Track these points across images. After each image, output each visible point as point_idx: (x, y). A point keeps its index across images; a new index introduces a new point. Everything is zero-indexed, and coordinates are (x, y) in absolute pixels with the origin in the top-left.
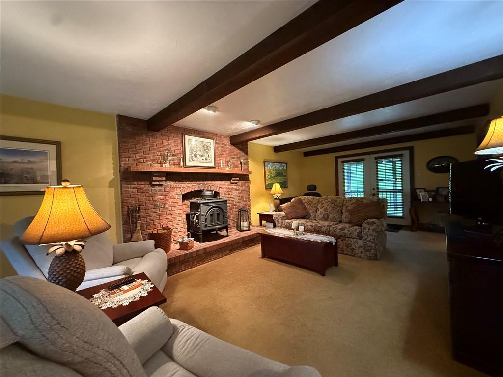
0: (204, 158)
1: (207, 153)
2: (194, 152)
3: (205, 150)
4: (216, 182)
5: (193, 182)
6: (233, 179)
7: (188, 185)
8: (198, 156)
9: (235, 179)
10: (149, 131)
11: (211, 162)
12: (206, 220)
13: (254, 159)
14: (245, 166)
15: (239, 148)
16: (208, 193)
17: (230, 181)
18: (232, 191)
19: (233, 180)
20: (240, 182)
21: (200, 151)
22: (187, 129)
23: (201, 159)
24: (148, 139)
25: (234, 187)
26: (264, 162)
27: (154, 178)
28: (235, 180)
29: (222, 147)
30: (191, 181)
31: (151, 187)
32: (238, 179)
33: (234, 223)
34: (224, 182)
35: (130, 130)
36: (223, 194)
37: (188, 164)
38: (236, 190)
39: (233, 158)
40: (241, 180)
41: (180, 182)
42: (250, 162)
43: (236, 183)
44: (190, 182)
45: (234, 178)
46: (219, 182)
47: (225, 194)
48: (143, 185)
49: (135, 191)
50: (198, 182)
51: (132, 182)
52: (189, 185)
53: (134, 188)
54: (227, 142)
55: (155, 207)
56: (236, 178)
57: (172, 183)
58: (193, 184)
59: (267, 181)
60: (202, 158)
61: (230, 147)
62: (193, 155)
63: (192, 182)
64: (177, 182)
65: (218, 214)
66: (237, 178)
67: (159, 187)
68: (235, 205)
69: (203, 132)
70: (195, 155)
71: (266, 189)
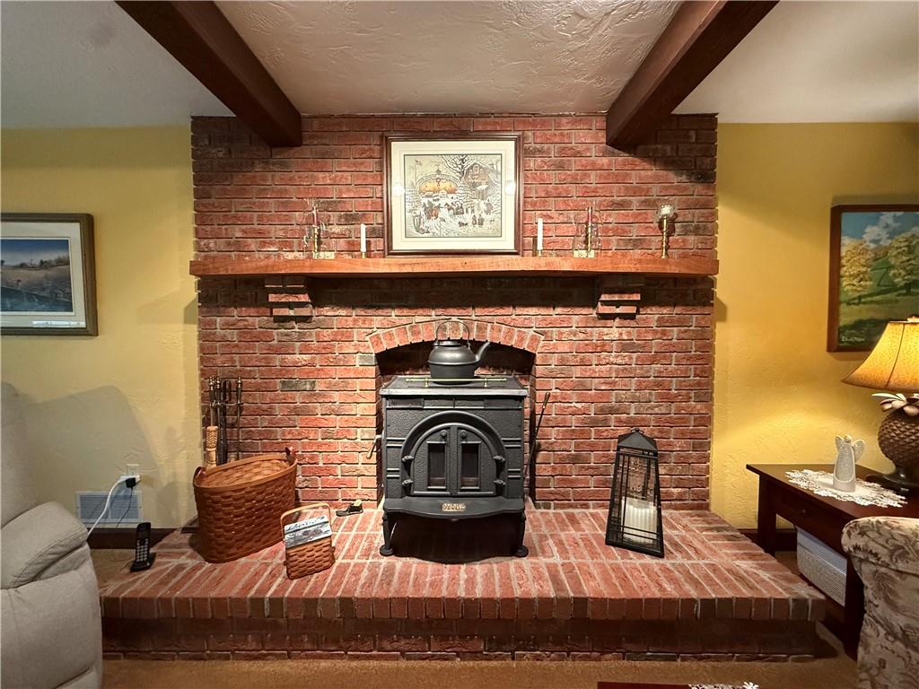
0: (468, 218)
1: (482, 196)
2: (425, 201)
3: (474, 185)
4: (519, 311)
5: (420, 311)
6: (604, 297)
7: (399, 321)
8: (444, 213)
9: (616, 298)
10: (274, 150)
11: (498, 234)
12: (407, 465)
13: (759, 202)
14: (691, 238)
15: (654, 159)
16: (451, 356)
17: (594, 306)
18: (602, 347)
19: (606, 303)
20: (653, 315)
21: (453, 192)
22: (403, 116)
23: (453, 223)
24: (269, 175)
25: (614, 331)
26: (837, 212)
27: (272, 298)
28: (618, 304)
29: (560, 167)
30: (410, 307)
31: (276, 325)
32: (637, 297)
33: (604, 484)
34: (559, 310)
35: (220, 155)
36: (554, 360)
37: (399, 244)
38: (626, 347)
39: (621, 206)
40: (661, 304)
41: (370, 312)
42: (727, 218)
43: (631, 317)
44: (406, 312)
45: (611, 292)
46: (533, 311)
47: (562, 363)
48: (255, 319)
49: (233, 335)
50: (440, 311)
51: (222, 309)
52: (404, 320)
53: (227, 326)
54: (590, 139)
55: (288, 386)
56: (622, 292)
57: (343, 312)
58: (418, 319)
59: (843, 309)
60: (459, 219)
61: (605, 160)
62: (421, 211)
63: (412, 312)
64: (360, 312)
65: (470, 451)
66: (632, 292)
67: (302, 325)
68: (612, 411)
69: (471, 116)
70: (431, 212)
71: (835, 346)
